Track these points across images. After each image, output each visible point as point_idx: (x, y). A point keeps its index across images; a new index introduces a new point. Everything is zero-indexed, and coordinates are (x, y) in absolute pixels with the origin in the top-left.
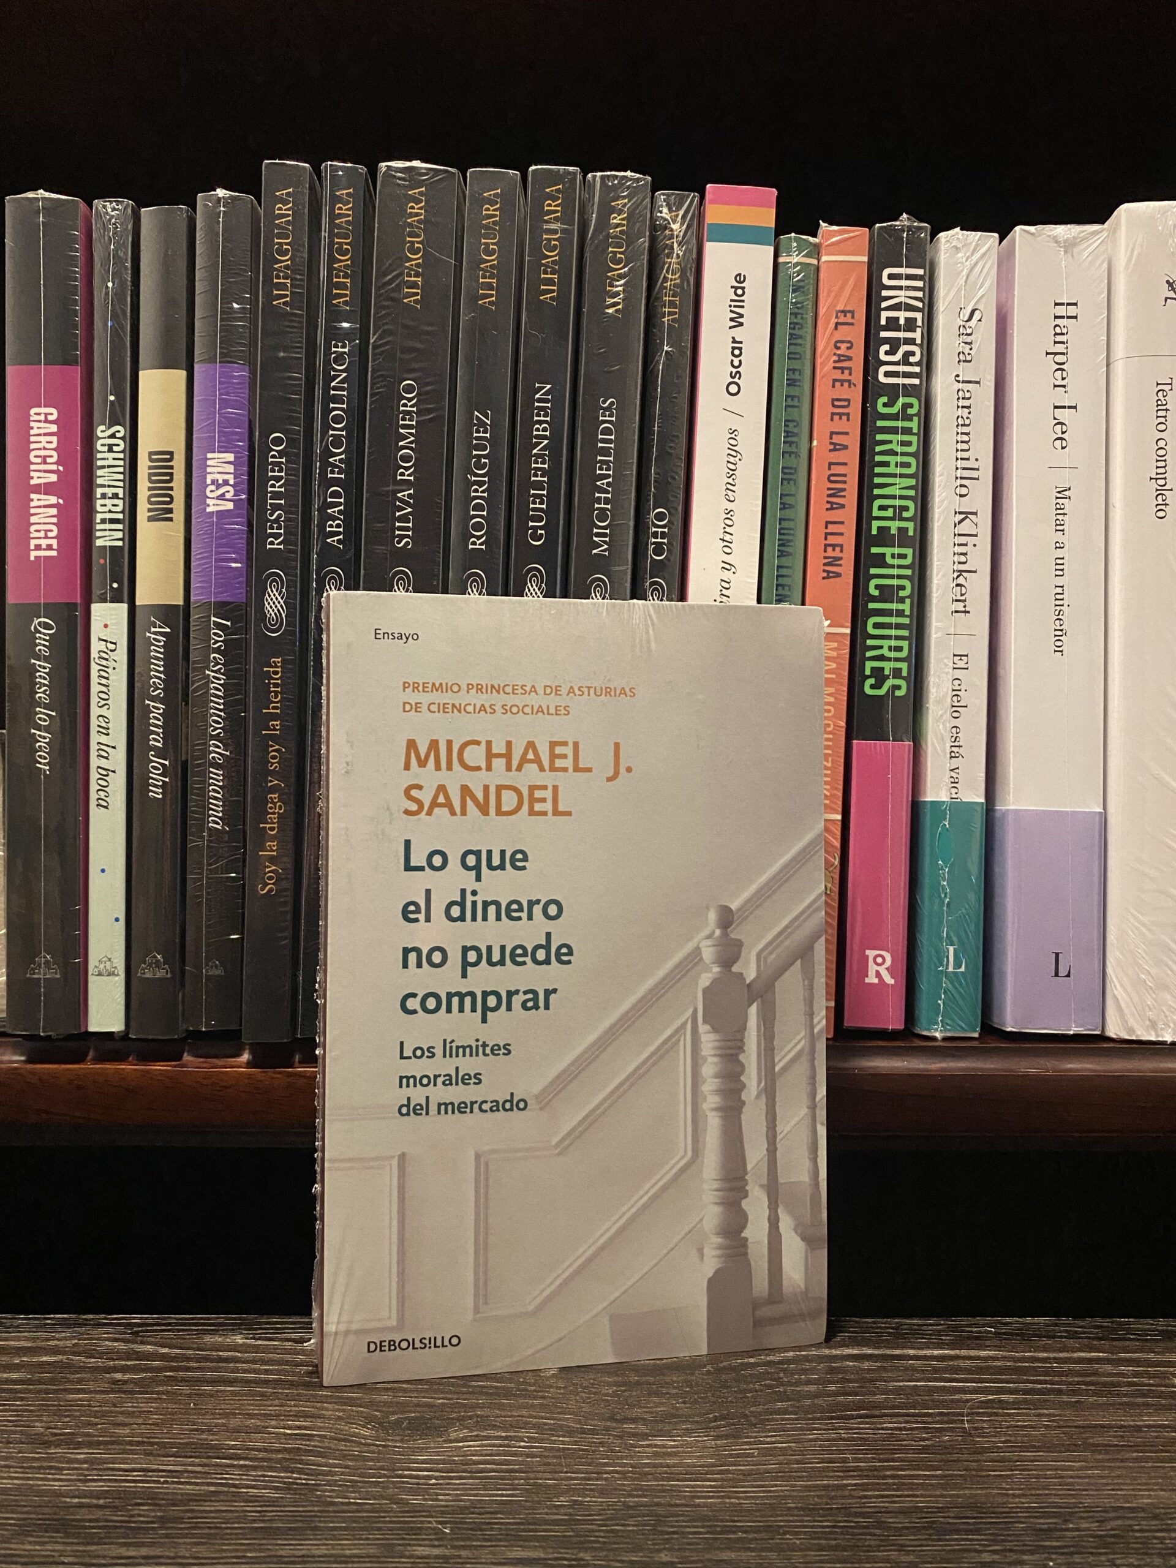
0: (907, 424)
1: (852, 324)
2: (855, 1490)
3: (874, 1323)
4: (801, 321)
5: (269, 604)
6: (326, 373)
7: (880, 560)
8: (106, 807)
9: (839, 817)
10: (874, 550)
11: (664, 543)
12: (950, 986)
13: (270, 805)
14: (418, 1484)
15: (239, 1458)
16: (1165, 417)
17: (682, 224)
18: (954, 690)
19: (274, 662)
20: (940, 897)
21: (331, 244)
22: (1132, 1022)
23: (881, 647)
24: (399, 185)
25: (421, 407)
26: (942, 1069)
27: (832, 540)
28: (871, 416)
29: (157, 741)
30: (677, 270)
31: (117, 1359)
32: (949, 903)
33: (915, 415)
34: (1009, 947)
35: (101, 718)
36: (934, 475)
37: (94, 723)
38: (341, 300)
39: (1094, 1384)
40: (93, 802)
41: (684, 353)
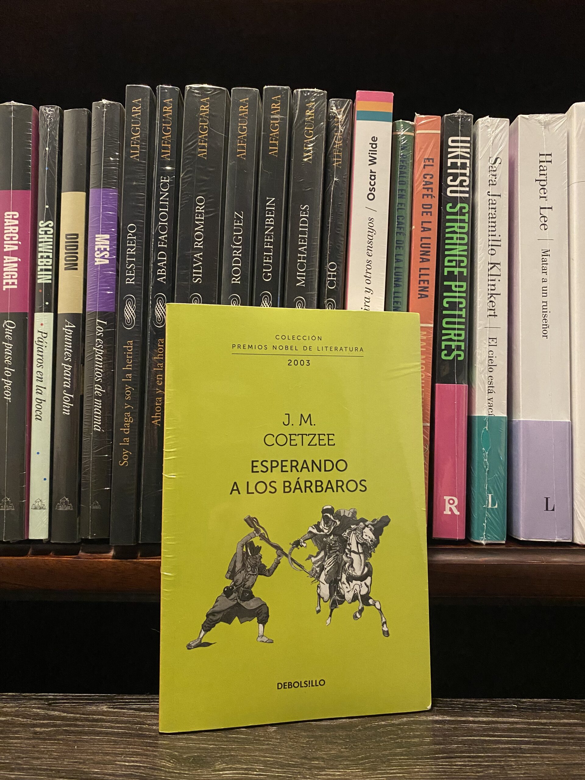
0: (462, 217)
1: (432, 165)
3: (451, 701)
4: (405, 165)
5: (126, 312)
6: (158, 193)
7: (449, 289)
8: (40, 420)
9: (429, 425)
10: (445, 283)
11: (334, 280)
12: (490, 516)
13: (126, 418)
17: (343, 116)
18: (489, 357)
19: (129, 343)
20: (483, 467)
21: (161, 127)
23: (450, 334)
24: (196, 96)
25: (207, 210)
26: (486, 561)
27: (423, 278)
28: (444, 214)
29: (67, 385)
30: (341, 139)
31: (38, 719)
32: (488, 470)
33: (467, 213)
34: (521, 494)
35: (38, 373)
36: (477, 244)
37: (35, 375)
38: (166, 155)
39: (573, 739)
40: (34, 417)
41: (345, 181)
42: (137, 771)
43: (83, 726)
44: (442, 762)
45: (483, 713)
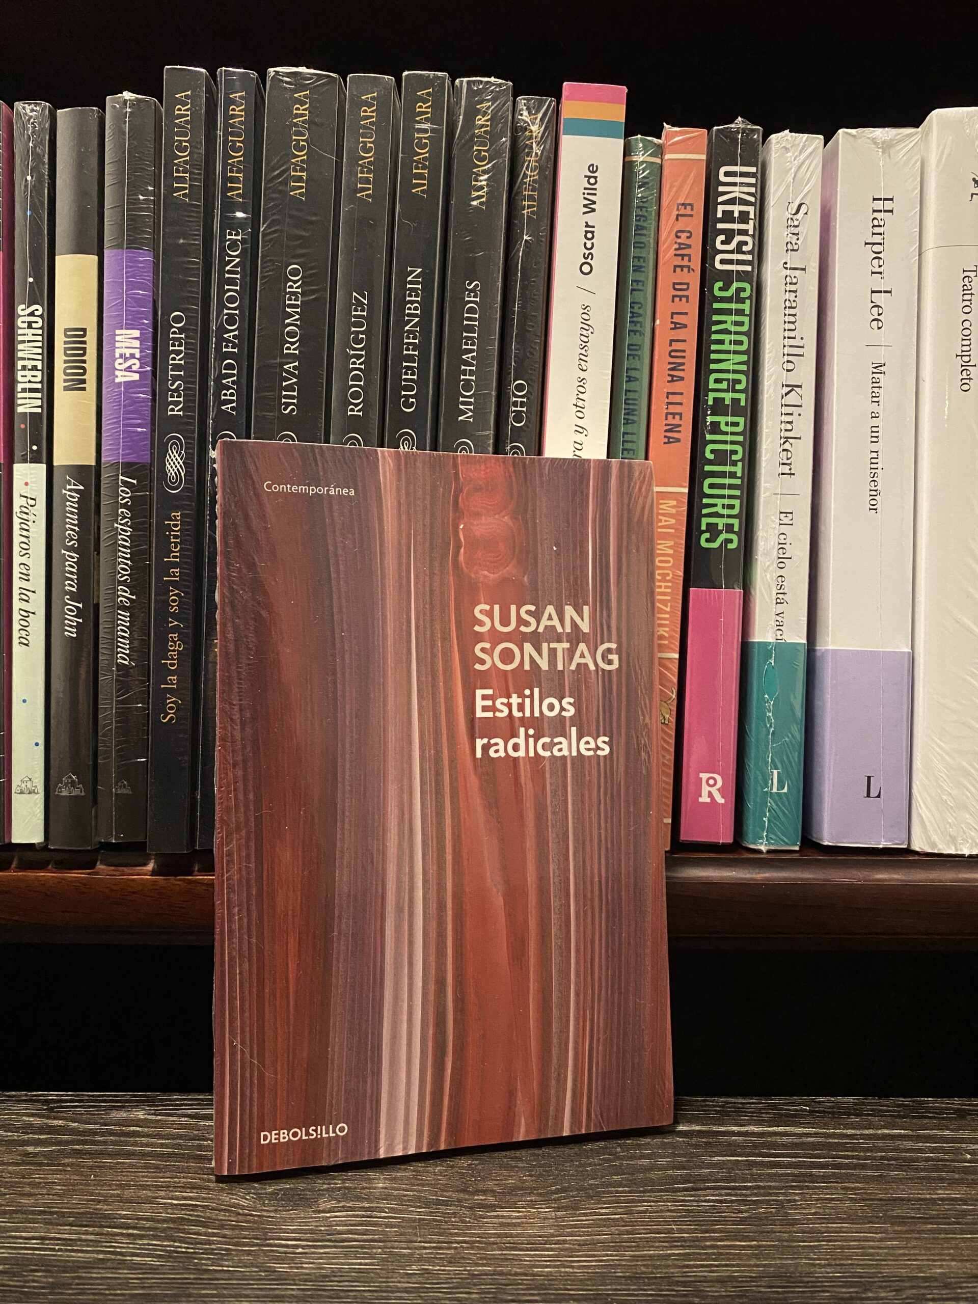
0: (740, 306)
1: (691, 216)
2: (678, 1260)
3: (704, 1101)
4: (645, 214)
5: (170, 464)
6: (222, 258)
7: (715, 428)
8: (27, 645)
9: (677, 656)
10: (710, 419)
11: (523, 411)
12: (775, 807)
13: (170, 644)
14: (285, 1253)
15: (128, 1228)
16: (970, 300)
17: (540, 126)
18: (779, 544)
19: (174, 516)
20: (766, 726)
21: (226, 142)
22: (935, 838)
23: (716, 505)
24: (286, 88)
25: (306, 288)
26: (766, 879)
27: (672, 409)
28: (709, 300)
29: (71, 587)
30: (536, 167)
31: (31, 1133)
32: (774, 732)
33: (747, 298)
34: (826, 770)
35: (22, 566)
36: (764, 351)
37: (16, 570)
38: (235, 193)
39: (895, 1159)
40: (15, 641)
41: (541, 241)
42: (192, 1213)
43: (105, 1143)
44: (684, 1196)
45: (755, 1120)
